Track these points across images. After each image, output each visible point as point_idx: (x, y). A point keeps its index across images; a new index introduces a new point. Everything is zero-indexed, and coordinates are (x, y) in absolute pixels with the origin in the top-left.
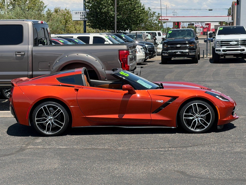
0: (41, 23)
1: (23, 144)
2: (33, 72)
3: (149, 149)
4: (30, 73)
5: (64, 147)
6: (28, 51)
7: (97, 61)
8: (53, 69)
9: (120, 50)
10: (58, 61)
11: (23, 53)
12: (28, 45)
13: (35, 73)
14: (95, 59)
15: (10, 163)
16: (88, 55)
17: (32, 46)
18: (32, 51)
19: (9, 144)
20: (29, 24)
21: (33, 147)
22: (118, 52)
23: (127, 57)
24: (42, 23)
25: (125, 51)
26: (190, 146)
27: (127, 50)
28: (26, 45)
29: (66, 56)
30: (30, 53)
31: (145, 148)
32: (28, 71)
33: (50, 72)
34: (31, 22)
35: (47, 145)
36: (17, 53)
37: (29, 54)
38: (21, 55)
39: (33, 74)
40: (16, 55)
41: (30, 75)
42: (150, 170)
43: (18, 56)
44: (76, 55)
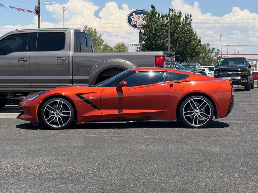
0: (83, 32)
1: (56, 133)
2: (73, 76)
3: (173, 137)
4: (71, 78)
5: (93, 135)
6: (69, 57)
7: (134, 66)
8: (92, 74)
9: (156, 57)
10: (97, 66)
11: (64, 59)
12: (70, 51)
13: (75, 77)
14: (132, 65)
15: (40, 142)
16: (125, 61)
17: (73, 52)
18: (73, 57)
19: (43, 133)
20: (71, 32)
21: (65, 135)
22: (154, 58)
23: (163, 63)
24: (85, 32)
25: (162, 57)
26: (214, 137)
27: (164, 56)
28: (68, 51)
29: (105, 62)
30: (71, 59)
31: (169, 137)
32: (68, 76)
33: (89, 76)
34: (74, 30)
35: (77, 134)
36: (58, 59)
37: (70, 61)
38: (62, 60)
39: (73, 79)
40: (58, 60)
41: (70, 79)
42: (168, 148)
43: (59, 61)
44: (114, 60)
